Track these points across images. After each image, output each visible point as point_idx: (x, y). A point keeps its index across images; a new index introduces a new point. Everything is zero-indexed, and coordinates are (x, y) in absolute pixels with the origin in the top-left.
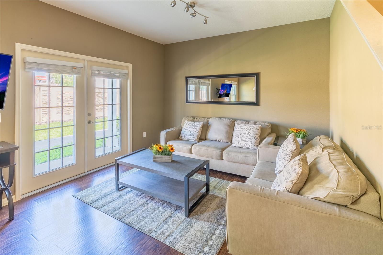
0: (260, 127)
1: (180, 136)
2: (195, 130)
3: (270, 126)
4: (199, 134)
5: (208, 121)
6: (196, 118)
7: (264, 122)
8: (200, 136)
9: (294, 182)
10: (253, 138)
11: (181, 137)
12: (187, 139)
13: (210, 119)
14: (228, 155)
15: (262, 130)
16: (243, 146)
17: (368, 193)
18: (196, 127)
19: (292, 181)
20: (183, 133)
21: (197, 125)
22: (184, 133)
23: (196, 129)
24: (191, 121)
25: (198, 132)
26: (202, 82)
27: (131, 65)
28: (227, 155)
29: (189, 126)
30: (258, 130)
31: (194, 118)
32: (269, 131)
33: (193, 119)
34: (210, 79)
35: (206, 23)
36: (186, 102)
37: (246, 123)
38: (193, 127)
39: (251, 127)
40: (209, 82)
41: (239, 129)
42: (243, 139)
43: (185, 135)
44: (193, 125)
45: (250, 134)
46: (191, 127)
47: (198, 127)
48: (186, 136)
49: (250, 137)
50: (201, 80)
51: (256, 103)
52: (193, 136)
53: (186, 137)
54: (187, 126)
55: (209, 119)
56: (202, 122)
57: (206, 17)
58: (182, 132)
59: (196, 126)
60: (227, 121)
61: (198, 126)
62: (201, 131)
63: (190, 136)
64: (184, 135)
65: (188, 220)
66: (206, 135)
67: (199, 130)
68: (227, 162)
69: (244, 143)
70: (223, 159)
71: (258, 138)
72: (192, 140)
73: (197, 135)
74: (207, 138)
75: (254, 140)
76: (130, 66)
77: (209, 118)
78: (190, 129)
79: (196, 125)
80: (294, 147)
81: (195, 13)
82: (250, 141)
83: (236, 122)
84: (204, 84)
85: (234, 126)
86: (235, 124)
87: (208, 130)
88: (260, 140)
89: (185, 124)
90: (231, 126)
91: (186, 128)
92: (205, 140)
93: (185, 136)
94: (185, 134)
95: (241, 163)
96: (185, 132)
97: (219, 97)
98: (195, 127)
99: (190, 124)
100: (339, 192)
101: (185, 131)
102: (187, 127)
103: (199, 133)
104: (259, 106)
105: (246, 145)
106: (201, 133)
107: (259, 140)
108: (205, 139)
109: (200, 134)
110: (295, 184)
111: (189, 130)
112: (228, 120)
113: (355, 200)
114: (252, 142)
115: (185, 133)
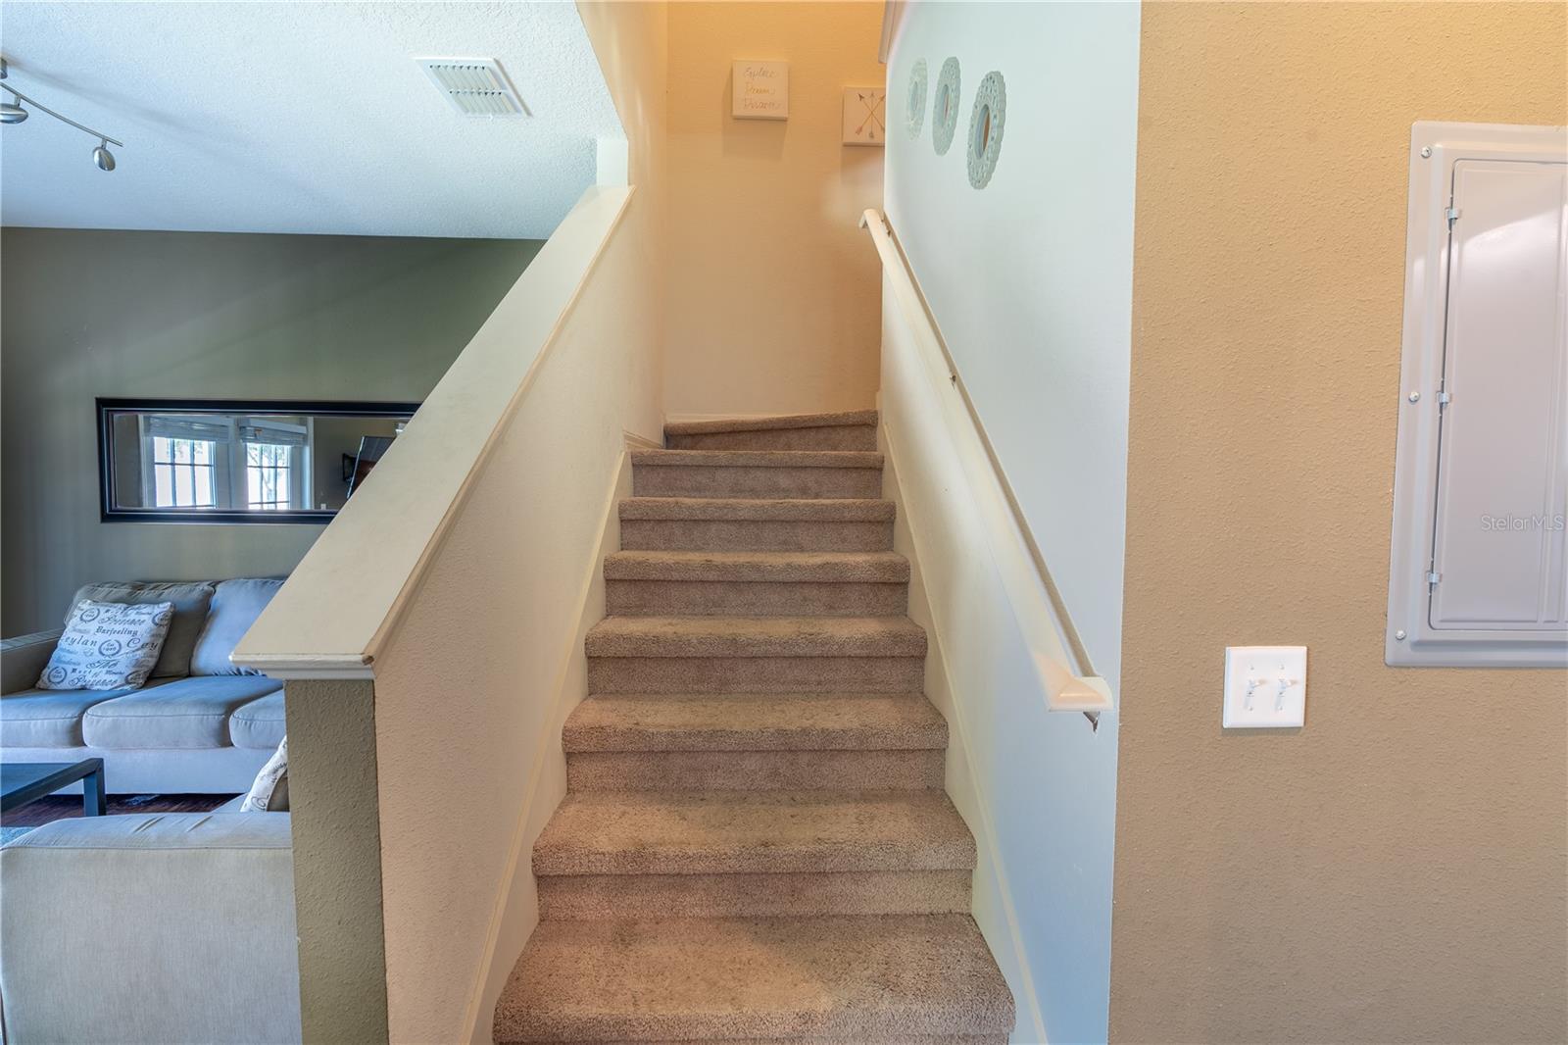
1: (40, 673)
2: (126, 639)
4: (146, 656)
5: (209, 595)
6: (152, 585)
8: (152, 662)
11: (47, 681)
12: (79, 684)
13: (219, 588)
14: (249, 723)
18: (132, 628)
20: (59, 661)
21: (137, 618)
22: (63, 659)
23: (130, 637)
25: (142, 647)
26: (258, 429)
28: (246, 723)
29: (94, 626)
33: (130, 594)
34: (311, 419)
35: (107, 163)
36: (106, 517)
38: (118, 627)
40: (302, 429)
43: (69, 668)
44: (119, 617)
46: (105, 626)
47: (143, 625)
48: (74, 670)
50: (252, 421)
52: (115, 665)
53: (71, 676)
54: (82, 626)
55: (214, 587)
56: (169, 604)
57: (105, 140)
58: (55, 654)
59: (133, 622)
61: (144, 621)
62: (160, 641)
63: (94, 671)
64: (64, 666)
66: (189, 657)
67: (146, 639)
68: (246, 751)
70: (230, 744)
72: (104, 683)
73: (134, 662)
74: (197, 666)
77: (214, 584)
78: (100, 638)
79: (133, 617)
81: (24, 103)
84: (275, 437)
87: (204, 634)
91: (77, 636)
92: (189, 676)
93: (69, 671)
94: (69, 663)
96: (71, 653)
98: (126, 626)
99: (103, 615)
101: (69, 651)
102: (82, 628)
103: (145, 650)
106: (162, 651)
108: (185, 672)
109: (151, 656)
111: (94, 643)
115: (67, 657)
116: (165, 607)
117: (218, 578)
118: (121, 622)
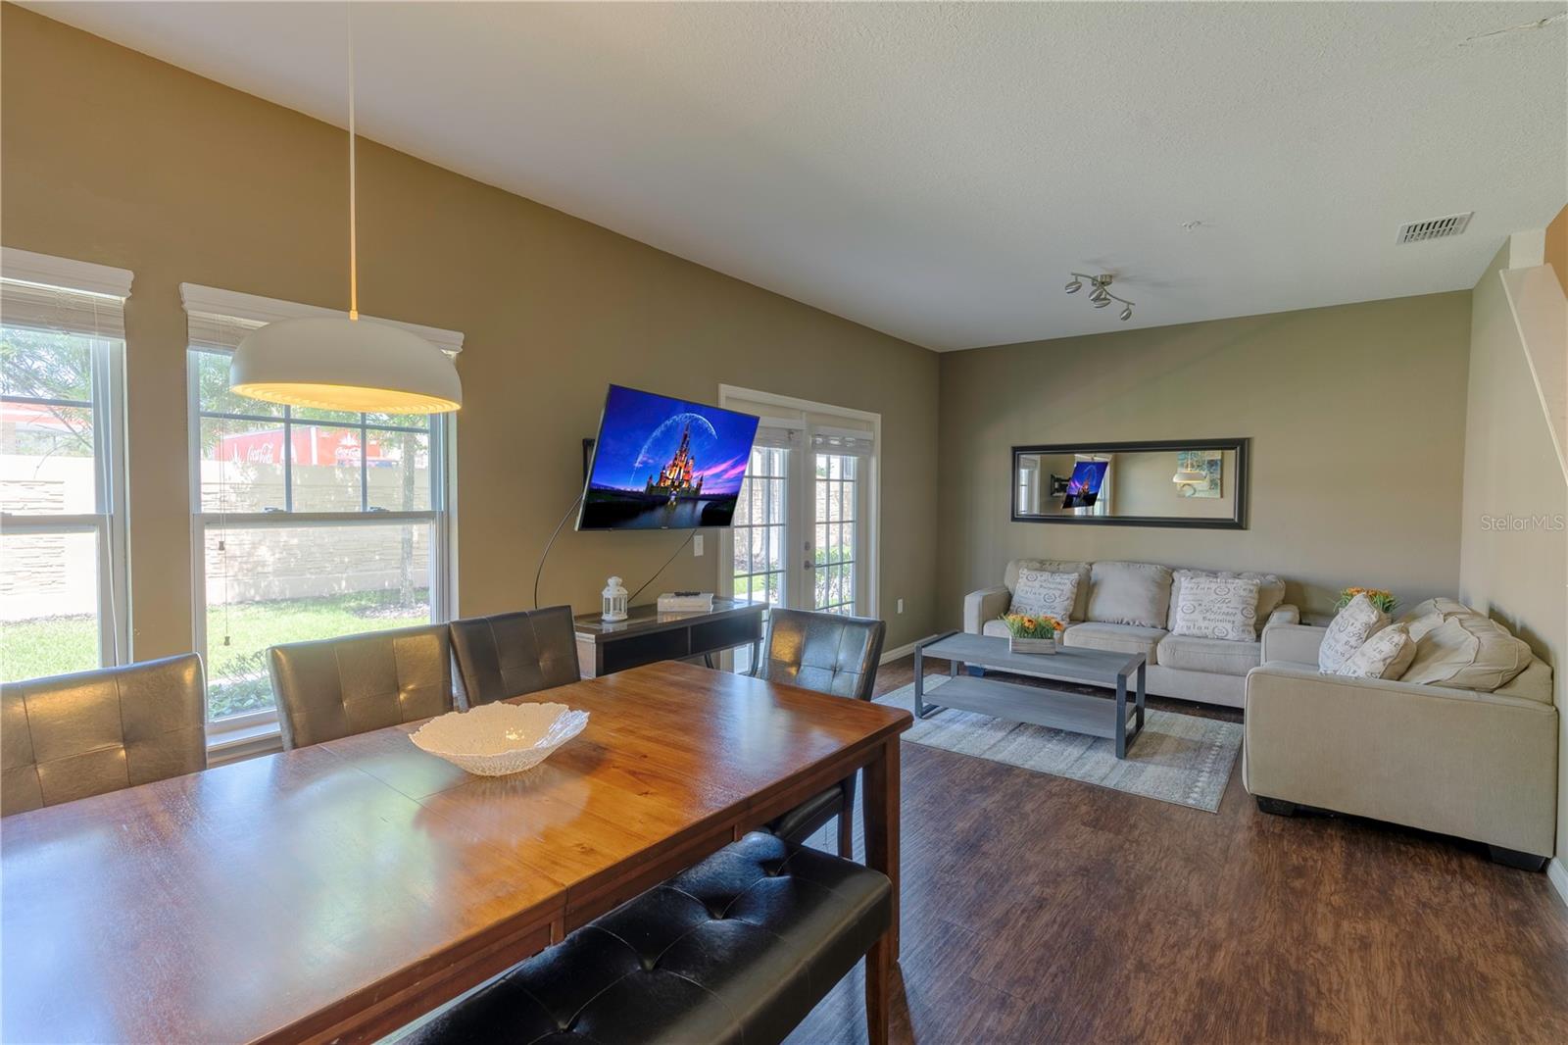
0: (1257, 585)
2: (1057, 593)
3: (1282, 585)
4: (1068, 604)
5: (1090, 571)
7: (1264, 575)
8: (1071, 610)
9: (1388, 661)
10: (1238, 612)
13: (1094, 567)
14: (1173, 651)
15: (1263, 593)
16: (1208, 632)
17: (1531, 666)
18: (1059, 587)
19: (1385, 660)
21: (1062, 581)
22: (1022, 601)
23: (1059, 592)
24: (1036, 570)
25: (1068, 599)
27: (879, 416)
28: (1171, 651)
29: (1038, 584)
30: (1251, 591)
31: (1042, 562)
32: (1280, 596)
33: (1041, 567)
35: (1127, 317)
36: (1014, 519)
37: (1207, 576)
38: (1052, 586)
39: (1229, 586)
41: (1195, 591)
42: (1208, 615)
43: (1029, 607)
44: (1050, 580)
45: (1229, 602)
46: (1044, 585)
47: (1066, 586)
48: (1032, 608)
49: (1230, 610)
51: (1239, 523)
52: (1054, 608)
55: (1091, 566)
56: (1076, 574)
57: (1129, 303)
58: (1015, 599)
59: (1059, 583)
60: (1151, 571)
61: (1065, 583)
62: (1074, 597)
63: (1044, 610)
65: (1125, 764)
66: (1087, 608)
67: (1068, 594)
68: (1168, 670)
69: (1212, 625)
70: (1157, 663)
71: (1251, 612)
73: (1064, 608)
74: (1090, 615)
75: (1239, 618)
76: (876, 418)
77: (1091, 564)
78: (1044, 591)
79: (1058, 580)
80: (1373, 616)
81: (1108, 297)
82: (1229, 621)
83: (1176, 575)
85: (1171, 585)
86: (1173, 580)
87: (1094, 595)
88: (1257, 620)
89: (1025, 578)
90: (1165, 584)
91: (1028, 589)
92: (1084, 621)
94: (1027, 603)
95: (1212, 672)
97: (1064, 507)
98: (1056, 586)
99: (1039, 578)
100: (1479, 667)
101: (1026, 597)
102: (1029, 585)
103: (1069, 601)
104: (1246, 529)
105: (1216, 630)
106: (1075, 603)
107: (1255, 619)
108: (1082, 617)
109: (1072, 605)
110: (1390, 664)
111: (1039, 594)
112: (1153, 568)
113: (1507, 678)
114: (1233, 622)
115: (1025, 600)
116: (1075, 576)
117: (1092, 561)
118: (1053, 583)
